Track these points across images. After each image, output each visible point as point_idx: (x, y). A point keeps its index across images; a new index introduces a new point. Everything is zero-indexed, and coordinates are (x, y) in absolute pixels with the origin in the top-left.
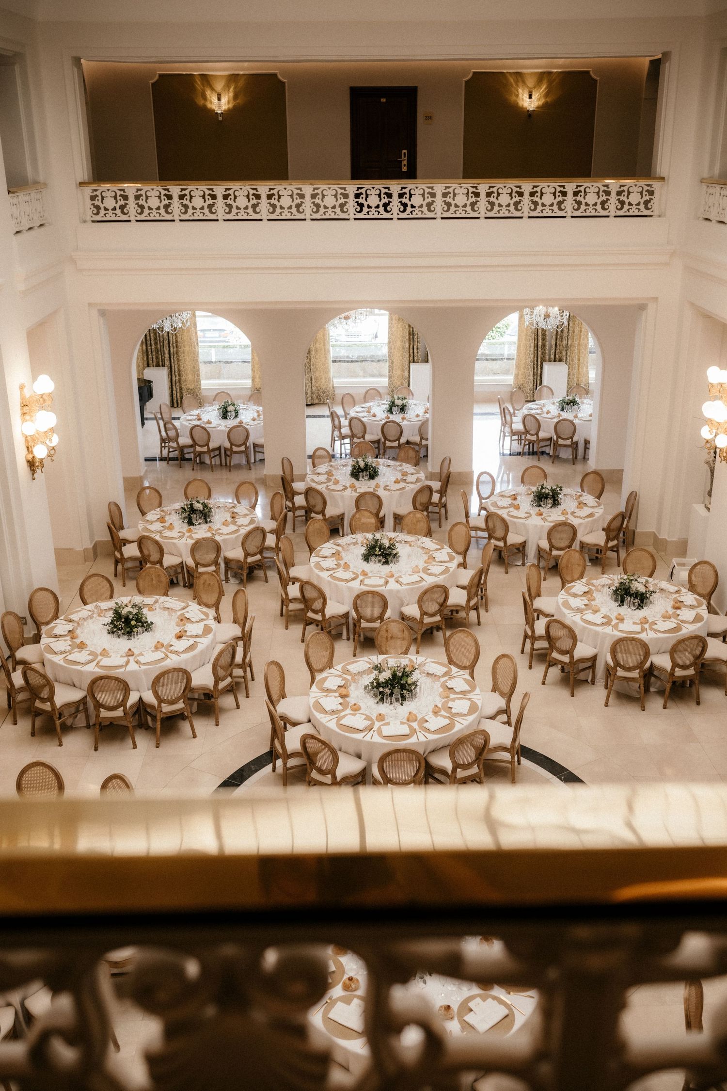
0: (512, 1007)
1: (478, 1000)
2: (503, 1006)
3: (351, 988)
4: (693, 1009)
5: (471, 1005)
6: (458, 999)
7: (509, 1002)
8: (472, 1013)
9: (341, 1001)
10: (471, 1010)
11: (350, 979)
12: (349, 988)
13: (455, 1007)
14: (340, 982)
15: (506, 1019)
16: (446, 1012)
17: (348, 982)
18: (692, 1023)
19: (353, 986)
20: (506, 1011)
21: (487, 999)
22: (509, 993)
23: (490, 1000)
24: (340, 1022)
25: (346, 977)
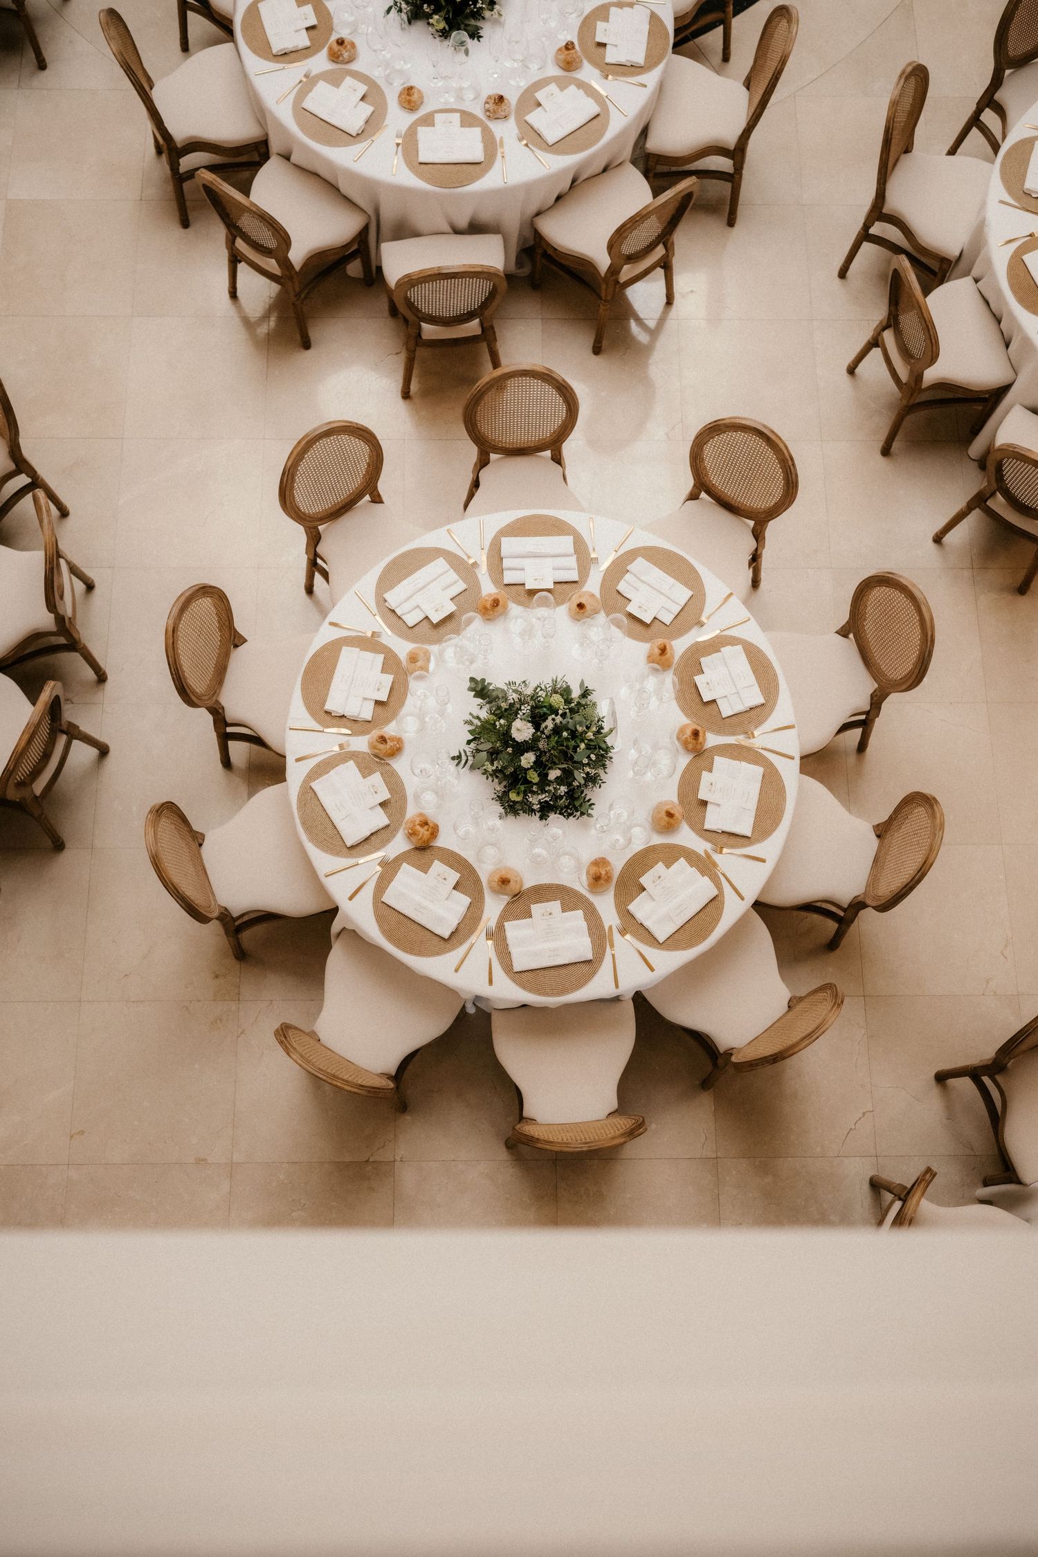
0: (606, 99)
1: (553, 87)
2: (592, 101)
3: (341, 58)
4: (901, 118)
5: (540, 95)
6: (522, 84)
7: (604, 93)
8: (540, 108)
9: (325, 80)
10: (539, 105)
11: (341, 42)
12: (338, 57)
13: (512, 98)
14: (324, 46)
15: (595, 122)
16: (495, 107)
17: (336, 47)
18: (893, 141)
19: (346, 55)
20: (594, 109)
21: (569, 86)
22: (606, 77)
23: (573, 88)
24: (320, 117)
25: (334, 38)
